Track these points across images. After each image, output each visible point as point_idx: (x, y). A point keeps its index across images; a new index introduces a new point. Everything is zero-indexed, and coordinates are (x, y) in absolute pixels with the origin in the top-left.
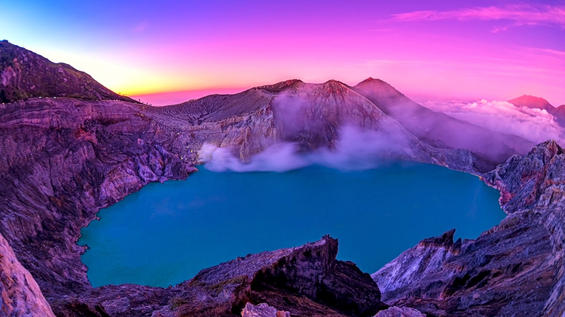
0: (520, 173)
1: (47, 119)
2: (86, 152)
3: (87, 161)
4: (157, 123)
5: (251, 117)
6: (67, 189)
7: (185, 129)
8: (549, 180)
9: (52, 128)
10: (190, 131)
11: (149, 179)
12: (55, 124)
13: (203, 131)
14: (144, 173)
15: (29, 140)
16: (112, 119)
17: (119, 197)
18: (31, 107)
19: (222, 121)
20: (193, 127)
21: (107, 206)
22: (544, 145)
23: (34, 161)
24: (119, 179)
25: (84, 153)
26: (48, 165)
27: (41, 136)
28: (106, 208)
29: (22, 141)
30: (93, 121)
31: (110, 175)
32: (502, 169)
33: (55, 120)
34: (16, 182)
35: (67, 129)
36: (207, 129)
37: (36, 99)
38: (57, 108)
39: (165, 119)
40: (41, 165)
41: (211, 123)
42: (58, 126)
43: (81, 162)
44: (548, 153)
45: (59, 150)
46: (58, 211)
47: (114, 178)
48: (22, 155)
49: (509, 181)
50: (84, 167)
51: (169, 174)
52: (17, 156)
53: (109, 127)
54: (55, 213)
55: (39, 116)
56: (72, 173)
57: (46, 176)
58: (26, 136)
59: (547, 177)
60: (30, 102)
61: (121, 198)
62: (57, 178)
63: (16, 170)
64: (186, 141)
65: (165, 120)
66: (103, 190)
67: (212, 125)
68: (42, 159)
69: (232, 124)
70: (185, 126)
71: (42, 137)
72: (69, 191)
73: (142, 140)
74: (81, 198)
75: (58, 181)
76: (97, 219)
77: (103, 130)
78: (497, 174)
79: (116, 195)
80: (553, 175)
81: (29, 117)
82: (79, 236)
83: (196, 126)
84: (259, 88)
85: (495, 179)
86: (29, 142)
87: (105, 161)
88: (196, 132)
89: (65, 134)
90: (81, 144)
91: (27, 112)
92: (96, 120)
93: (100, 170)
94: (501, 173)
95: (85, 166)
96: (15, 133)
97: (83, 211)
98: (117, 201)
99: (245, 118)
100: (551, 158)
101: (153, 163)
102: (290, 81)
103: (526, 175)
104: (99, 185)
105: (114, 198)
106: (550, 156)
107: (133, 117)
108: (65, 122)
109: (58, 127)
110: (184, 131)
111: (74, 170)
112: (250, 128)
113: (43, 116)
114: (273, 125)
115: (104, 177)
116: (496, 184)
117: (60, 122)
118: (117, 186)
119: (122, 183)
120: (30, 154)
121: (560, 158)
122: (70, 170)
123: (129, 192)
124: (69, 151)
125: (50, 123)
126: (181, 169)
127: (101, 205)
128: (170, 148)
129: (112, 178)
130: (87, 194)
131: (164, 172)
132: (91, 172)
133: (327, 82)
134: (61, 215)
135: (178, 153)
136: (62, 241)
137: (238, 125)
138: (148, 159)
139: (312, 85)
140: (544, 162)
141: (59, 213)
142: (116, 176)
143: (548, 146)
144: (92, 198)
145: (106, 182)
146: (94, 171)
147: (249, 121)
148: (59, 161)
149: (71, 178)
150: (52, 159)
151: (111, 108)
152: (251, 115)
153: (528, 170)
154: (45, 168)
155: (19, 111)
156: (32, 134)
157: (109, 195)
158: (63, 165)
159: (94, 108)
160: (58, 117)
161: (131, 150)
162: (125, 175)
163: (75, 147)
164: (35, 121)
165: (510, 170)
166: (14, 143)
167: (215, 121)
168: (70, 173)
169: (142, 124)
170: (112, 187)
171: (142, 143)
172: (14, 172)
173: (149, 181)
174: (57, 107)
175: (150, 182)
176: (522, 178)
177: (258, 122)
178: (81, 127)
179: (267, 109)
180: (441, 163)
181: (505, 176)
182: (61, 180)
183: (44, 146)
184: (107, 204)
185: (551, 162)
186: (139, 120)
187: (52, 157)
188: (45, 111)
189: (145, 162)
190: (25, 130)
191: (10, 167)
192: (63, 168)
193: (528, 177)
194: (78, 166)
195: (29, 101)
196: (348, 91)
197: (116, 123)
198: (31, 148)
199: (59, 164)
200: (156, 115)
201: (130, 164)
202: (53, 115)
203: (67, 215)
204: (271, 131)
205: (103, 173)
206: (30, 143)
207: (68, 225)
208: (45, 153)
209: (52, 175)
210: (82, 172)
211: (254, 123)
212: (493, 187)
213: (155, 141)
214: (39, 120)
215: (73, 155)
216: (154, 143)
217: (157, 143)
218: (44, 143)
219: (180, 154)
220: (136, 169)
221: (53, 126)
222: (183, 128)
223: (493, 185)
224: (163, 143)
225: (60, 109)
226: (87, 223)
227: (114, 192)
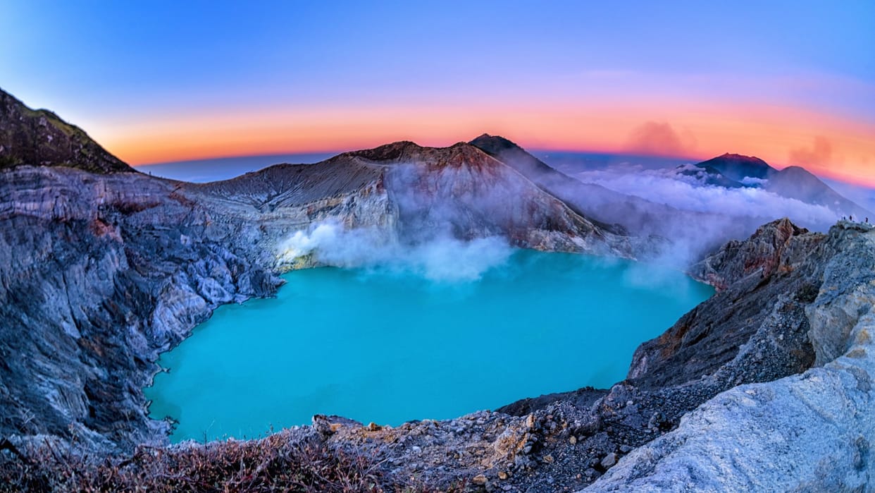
0: (742, 262)
1: (48, 204)
2: (116, 259)
3: (120, 275)
4: (205, 209)
5: (353, 198)
6: (99, 324)
7: (250, 219)
8: (785, 267)
9: (57, 220)
10: (258, 222)
11: (219, 299)
12: (61, 213)
13: (278, 221)
14: (209, 290)
15: (27, 240)
16: (136, 205)
17: (184, 332)
18: (23, 183)
19: (308, 205)
20: (262, 215)
21: (170, 347)
22: (773, 225)
23: (40, 278)
24: (178, 302)
25: (113, 261)
26: (62, 284)
27: (43, 233)
28: (169, 350)
29: (17, 241)
30: (107, 207)
31: (162, 295)
32: (715, 259)
33: (61, 205)
34: (25, 319)
35: (80, 221)
36: (285, 217)
37: (29, 168)
38: (60, 185)
39: (217, 203)
40: (52, 284)
41: (292, 209)
42: (66, 214)
43: (111, 277)
44: (779, 235)
45: (74, 257)
46: (99, 364)
47: (169, 301)
48: (22, 269)
49: (728, 272)
50: (116, 286)
51: (247, 290)
52: (15, 269)
53: (133, 216)
54: (96, 368)
55: (35, 198)
56: (99, 297)
57: (64, 304)
58: (23, 233)
59: (783, 263)
60: (20, 173)
61: (187, 333)
62: (80, 307)
63: (20, 296)
64: (254, 237)
65: (217, 205)
66: (159, 321)
67: (293, 211)
68: (52, 273)
69: (323, 210)
70: (252, 214)
71: (45, 235)
72: (103, 326)
73: (188, 238)
74: (127, 339)
75: (81, 313)
76: (163, 371)
77: (125, 221)
78: (708, 265)
79: (180, 329)
80: (791, 259)
81: (21, 198)
82: (146, 403)
83: (267, 214)
84: (352, 154)
85: (706, 272)
86: (27, 243)
87: (146, 274)
88: (267, 223)
89: (78, 230)
90: (106, 246)
91: (18, 190)
92: (111, 205)
93: (143, 288)
94: (714, 264)
95: (118, 282)
96: (5, 228)
97: (137, 360)
98: (183, 338)
99: (345, 201)
100: (785, 240)
101: (218, 273)
102: (399, 143)
103: (751, 264)
104: (149, 314)
105: (178, 333)
106: (782, 238)
107: (167, 201)
108: (75, 209)
109: (66, 217)
110: (249, 222)
111: (102, 291)
112: (354, 214)
113: (43, 197)
114: (388, 210)
115: (154, 300)
116: (708, 279)
117: (68, 209)
118: (177, 313)
119: (183, 308)
120: (32, 265)
121: (799, 239)
122: (96, 290)
123: (196, 322)
124: (90, 259)
125: (53, 210)
126: (265, 281)
127: (160, 347)
128: (232, 249)
129: (166, 301)
130: (134, 329)
131: (237, 288)
132: (131, 292)
133: (454, 146)
134: (106, 371)
135: (246, 256)
136: (137, 418)
137: (334, 211)
138: (207, 265)
139: (432, 149)
140: (774, 246)
141: (101, 367)
142: (172, 296)
143: (779, 226)
144: (141, 336)
145: (159, 308)
146: (135, 290)
147: (351, 204)
148: (77, 276)
149: (98, 304)
150: (67, 273)
151: (133, 186)
152: (353, 195)
153: (752, 258)
154: (59, 290)
155: (6, 188)
156: (30, 228)
157: (168, 329)
158: (85, 283)
159: (107, 185)
160: (65, 201)
161: (176, 253)
162: (186, 295)
163: (99, 252)
164: (31, 206)
165: (726, 259)
166: (8, 247)
167: (298, 206)
168: (96, 296)
169: (181, 212)
170: (169, 315)
171: (189, 243)
172: (16, 301)
173: (219, 302)
174: (60, 182)
175: (221, 303)
176: (746, 268)
177: (366, 206)
178: (98, 218)
179: (378, 186)
180: (625, 256)
181: (720, 268)
182: (86, 308)
183: (50, 250)
184: (169, 344)
185: (785, 245)
186: (176, 205)
187: (67, 269)
188: (45, 189)
189: (204, 273)
190: (19, 222)
191: (7, 290)
192: (85, 288)
193: (754, 267)
194: (108, 284)
195: (19, 170)
196: (486, 158)
197: (142, 210)
198: (33, 255)
199: (78, 282)
200: (202, 196)
201: (182, 277)
202: (57, 197)
203: (116, 369)
204: (386, 220)
205: (152, 294)
206: (30, 245)
207: (127, 388)
208: (54, 264)
209: (71, 302)
210: (116, 293)
211: (361, 208)
212: (704, 282)
213: (207, 238)
214: (36, 205)
215: (98, 264)
216: (207, 241)
217: (211, 241)
218: (50, 245)
219: (249, 257)
220: (195, 285)
221: (58, 216)
222: (248, 216)
223: (705, 280)
224: (222, 241)
225: (64, 186)
226: (150, 379)
227: (176, 324)
